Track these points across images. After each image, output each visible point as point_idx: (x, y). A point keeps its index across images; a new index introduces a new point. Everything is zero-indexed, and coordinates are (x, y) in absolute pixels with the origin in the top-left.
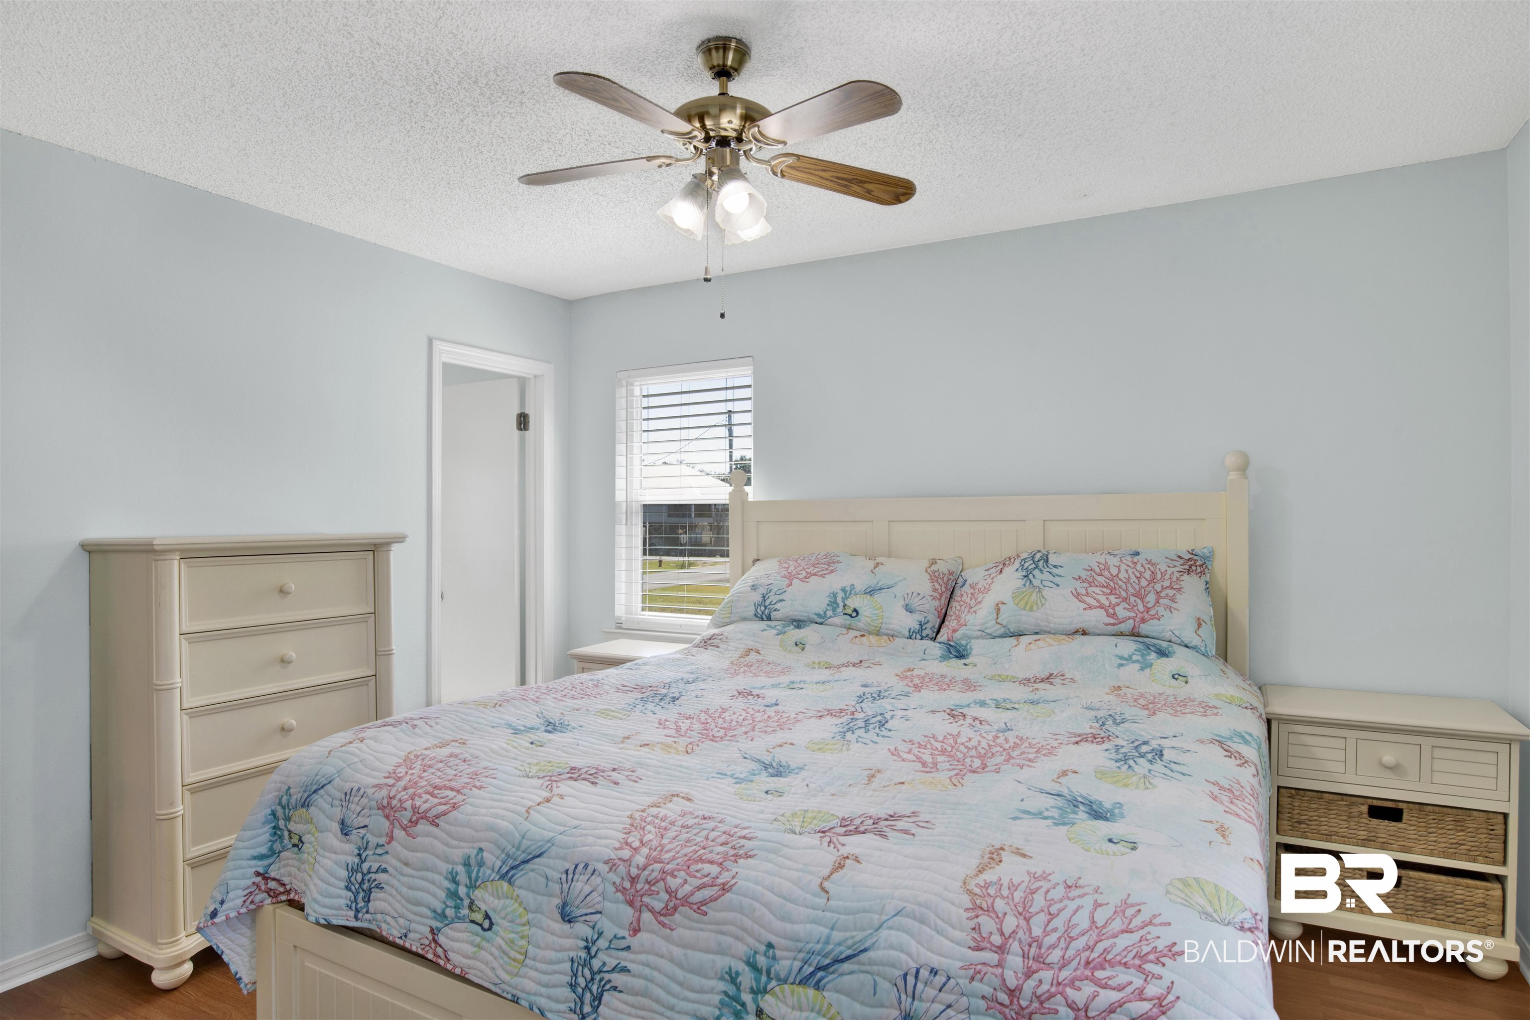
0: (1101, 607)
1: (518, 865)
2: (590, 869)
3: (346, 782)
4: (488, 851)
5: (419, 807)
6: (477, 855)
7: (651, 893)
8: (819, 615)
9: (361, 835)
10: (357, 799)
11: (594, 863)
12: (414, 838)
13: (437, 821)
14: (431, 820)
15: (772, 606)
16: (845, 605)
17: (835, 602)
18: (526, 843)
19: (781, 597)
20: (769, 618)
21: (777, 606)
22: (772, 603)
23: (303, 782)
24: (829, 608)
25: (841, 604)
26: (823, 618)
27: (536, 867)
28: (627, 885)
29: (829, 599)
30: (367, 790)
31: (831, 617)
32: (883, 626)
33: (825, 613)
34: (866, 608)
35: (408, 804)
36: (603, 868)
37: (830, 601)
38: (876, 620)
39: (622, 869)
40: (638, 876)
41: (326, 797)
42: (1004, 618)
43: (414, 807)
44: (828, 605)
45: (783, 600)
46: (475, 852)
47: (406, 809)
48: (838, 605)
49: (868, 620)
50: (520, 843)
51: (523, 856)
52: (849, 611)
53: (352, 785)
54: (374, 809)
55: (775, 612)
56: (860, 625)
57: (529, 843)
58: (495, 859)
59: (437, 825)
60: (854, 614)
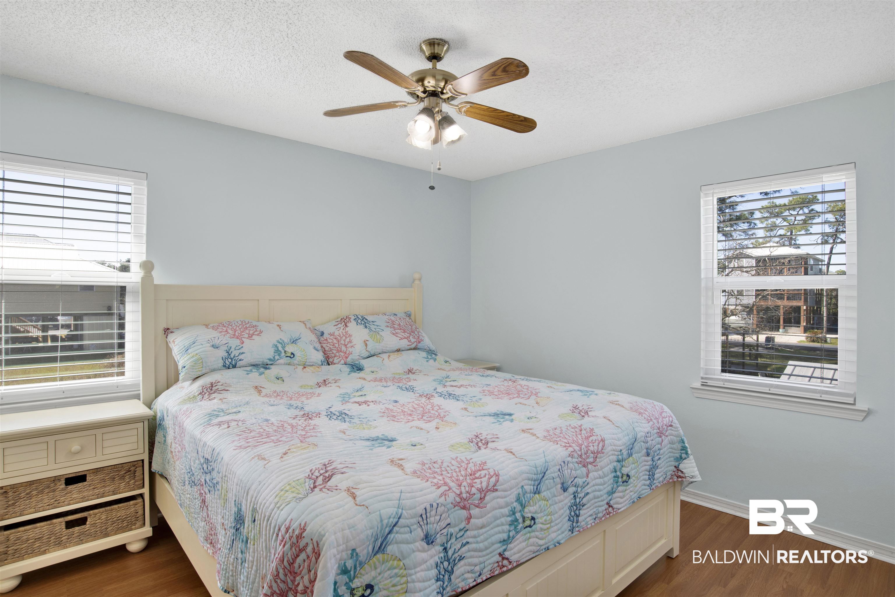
0: (405, 338)
1: (540, 481)
2: (566, 463)
3: (415, 508)
4: (525, 485)
5: (482, 487)
6: (522, 490)
7: (588, 457)
8: (270, 360)
9: (445, 534)
10: (433, 512)
11: (566, 459)
12: (486, 507)
13: (495, 488)
14: (492, 489)
15: (237, 358)
16: (285, 352)
17: (278, 350)
18: (539, 469)
19: (241, 351)
20: (234, 367)
21: (241, 357)
22: (236, 355)
23: (370, 534)
24: (276, 354)
25: (283, 351)
26: (273, 361)
27: (547, 477)
28: (580, 459)
29: (273, 349)
30: (438, 502)
31: (278, 360)
32: (307, 360)
33: (274, 357)
34: (298, 351)
35: (474, 490)
36: (569, 459)
37: (275, 350)
38: (304, 358)
39: (576, 455)
40: (582, 454)
41: (402, 530)
42: (369, 348)
43: (478, 490)
44: (274, 352)
45: (243, 353)
46: (520, 489)
47: (474, 494)
48: (281, 352)
49: (300, 358)
50: (537, 471)
51: (541, 476)
52: (289, 355)
53: (423, 507)
54: (451, 509)
55: (240, 362)
56: (296, 362)
57: (540, 468)
58: (530, 486)
59: (497, 490)
60: (292, 356)
